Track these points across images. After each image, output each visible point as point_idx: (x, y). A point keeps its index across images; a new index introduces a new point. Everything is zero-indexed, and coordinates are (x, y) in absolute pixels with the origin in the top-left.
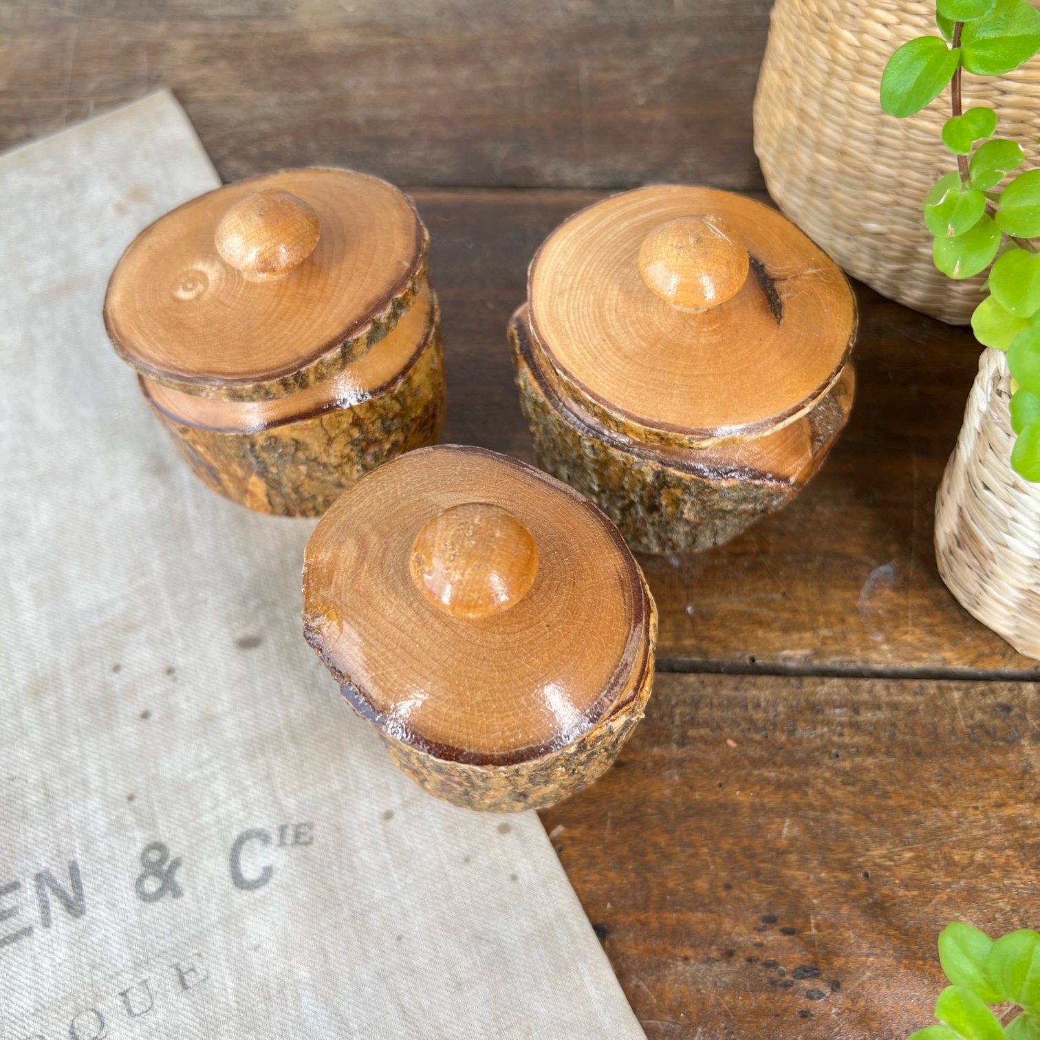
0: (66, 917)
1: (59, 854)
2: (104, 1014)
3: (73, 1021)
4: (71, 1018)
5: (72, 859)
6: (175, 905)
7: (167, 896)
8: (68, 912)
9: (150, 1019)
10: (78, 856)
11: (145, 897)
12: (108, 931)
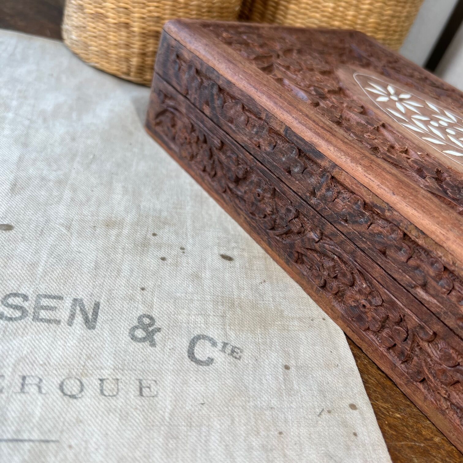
0: (83, 326)
1: (91, 295)
2: (85, 385)
3: (64, 380)
4: (64, 377)
5: (98, 300)
6: (150, 349)
7: (146, 343)
8: (85, 324)
9: (113, 401)
10: (102, 301)
11: (134, 338)
12: (104, 344)
